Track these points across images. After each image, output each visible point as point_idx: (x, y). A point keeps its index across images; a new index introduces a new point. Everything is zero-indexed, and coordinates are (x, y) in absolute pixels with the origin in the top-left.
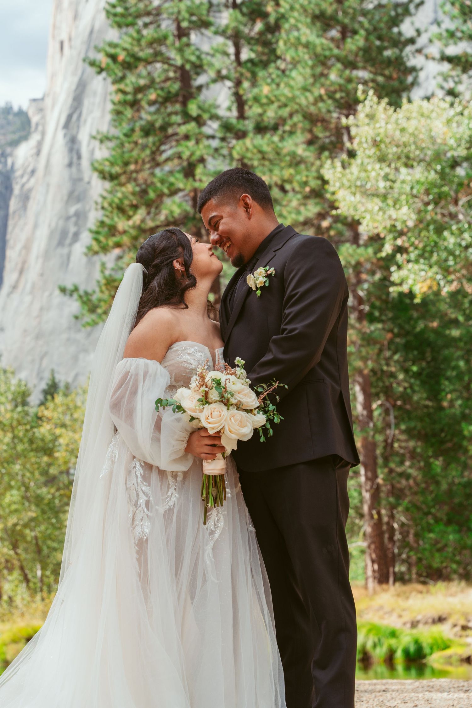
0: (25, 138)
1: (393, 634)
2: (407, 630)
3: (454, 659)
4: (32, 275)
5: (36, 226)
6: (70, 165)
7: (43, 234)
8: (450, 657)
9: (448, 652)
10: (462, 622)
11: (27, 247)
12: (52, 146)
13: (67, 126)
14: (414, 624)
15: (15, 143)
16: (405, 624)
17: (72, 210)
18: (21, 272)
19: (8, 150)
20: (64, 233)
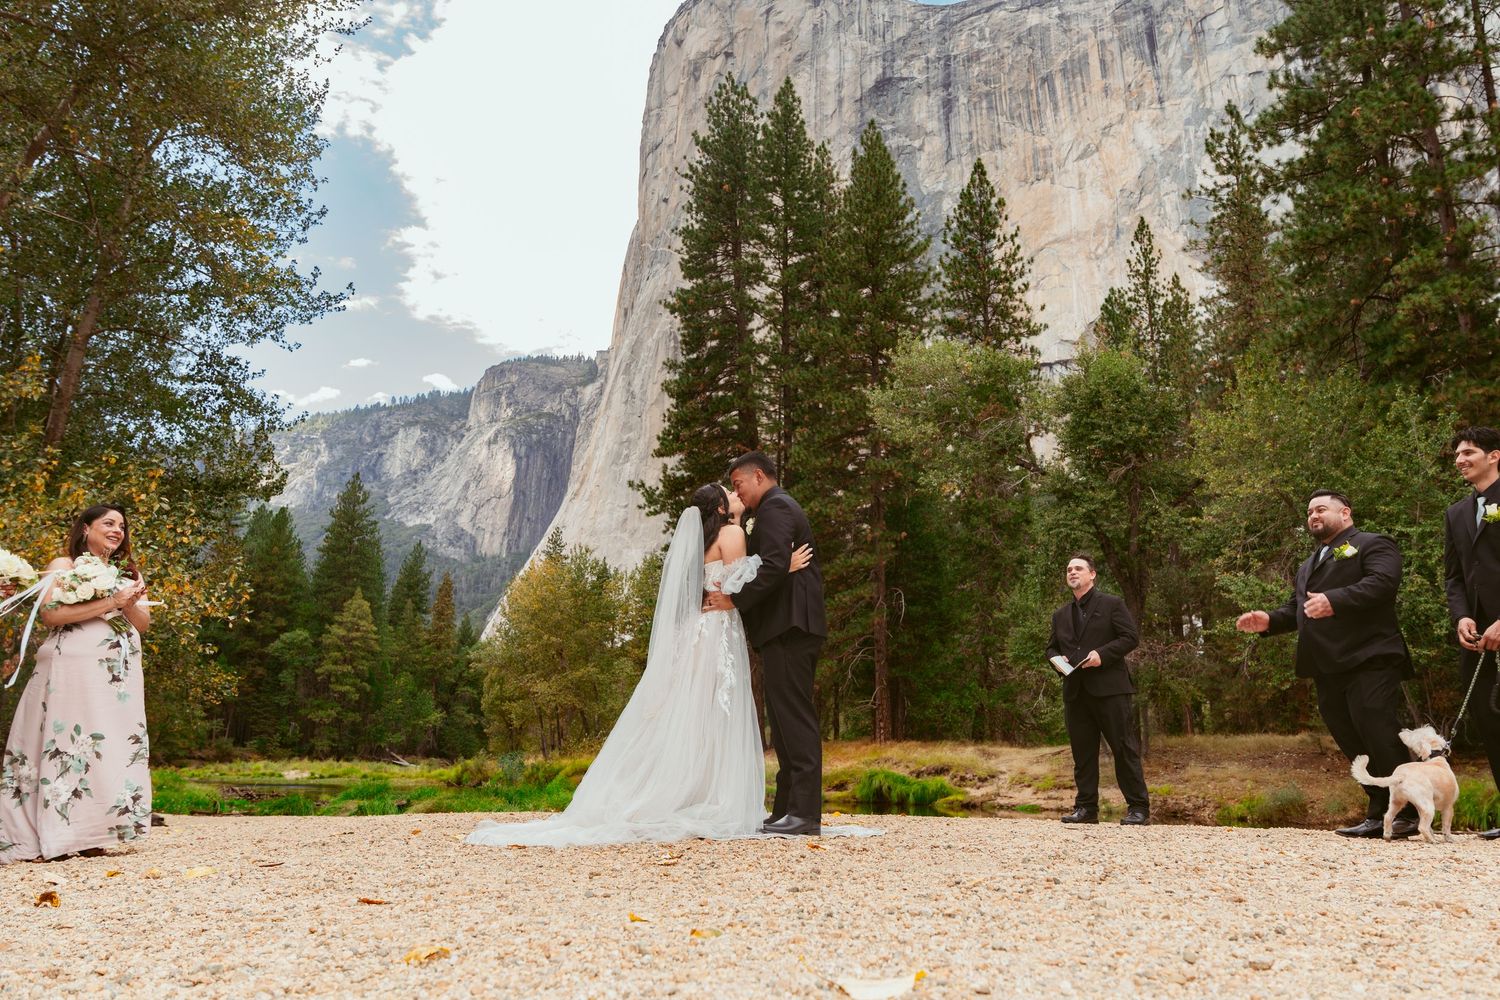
0: (592, 381)
1: (904, 781)
2: (912, 779)
3: (955, 805)
4: (590, 486)
5: (596, 448)
6: (626, 402)
7: (602, 453)
8: (952, 803)
9: (951, 798)
10: (962, 774)
11: (588, 464)
12: (613, 387)
13: (627, 371)
14: (919, 774)
15: (584, 384)
16: (911, 773)
17: (625, 438)
18: (582, 484)
19: (579, 389)
20: (619, 455)
